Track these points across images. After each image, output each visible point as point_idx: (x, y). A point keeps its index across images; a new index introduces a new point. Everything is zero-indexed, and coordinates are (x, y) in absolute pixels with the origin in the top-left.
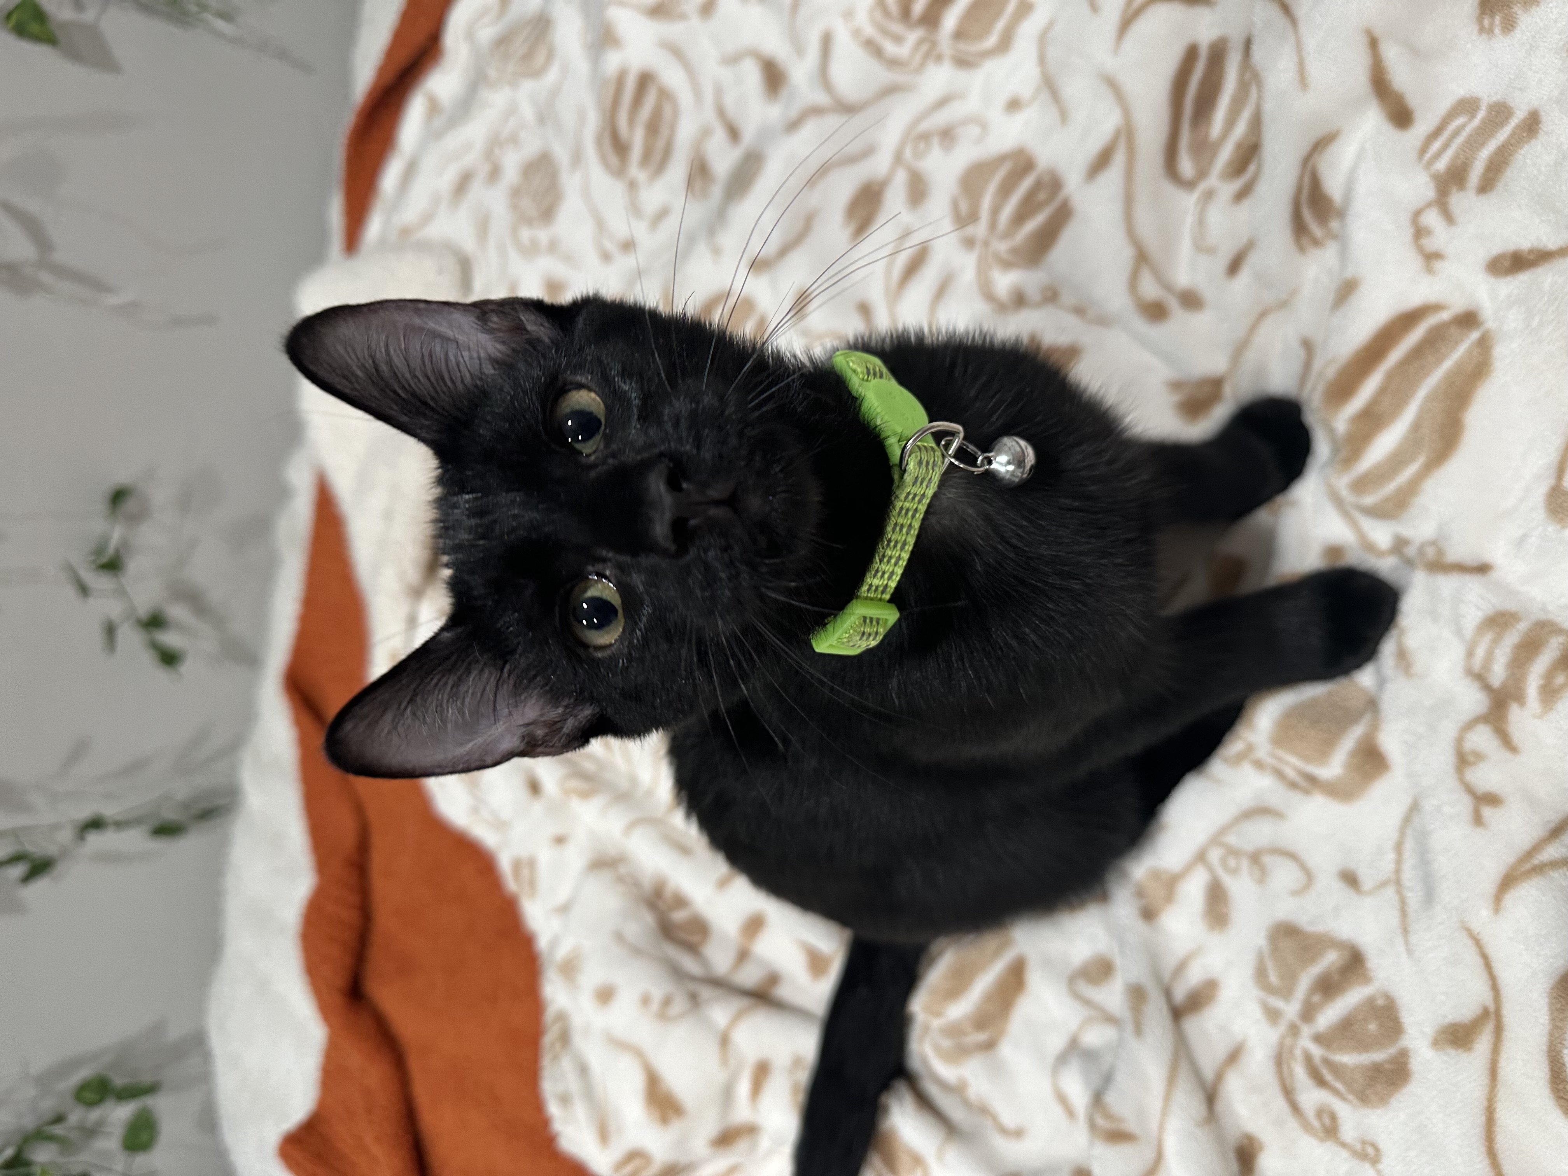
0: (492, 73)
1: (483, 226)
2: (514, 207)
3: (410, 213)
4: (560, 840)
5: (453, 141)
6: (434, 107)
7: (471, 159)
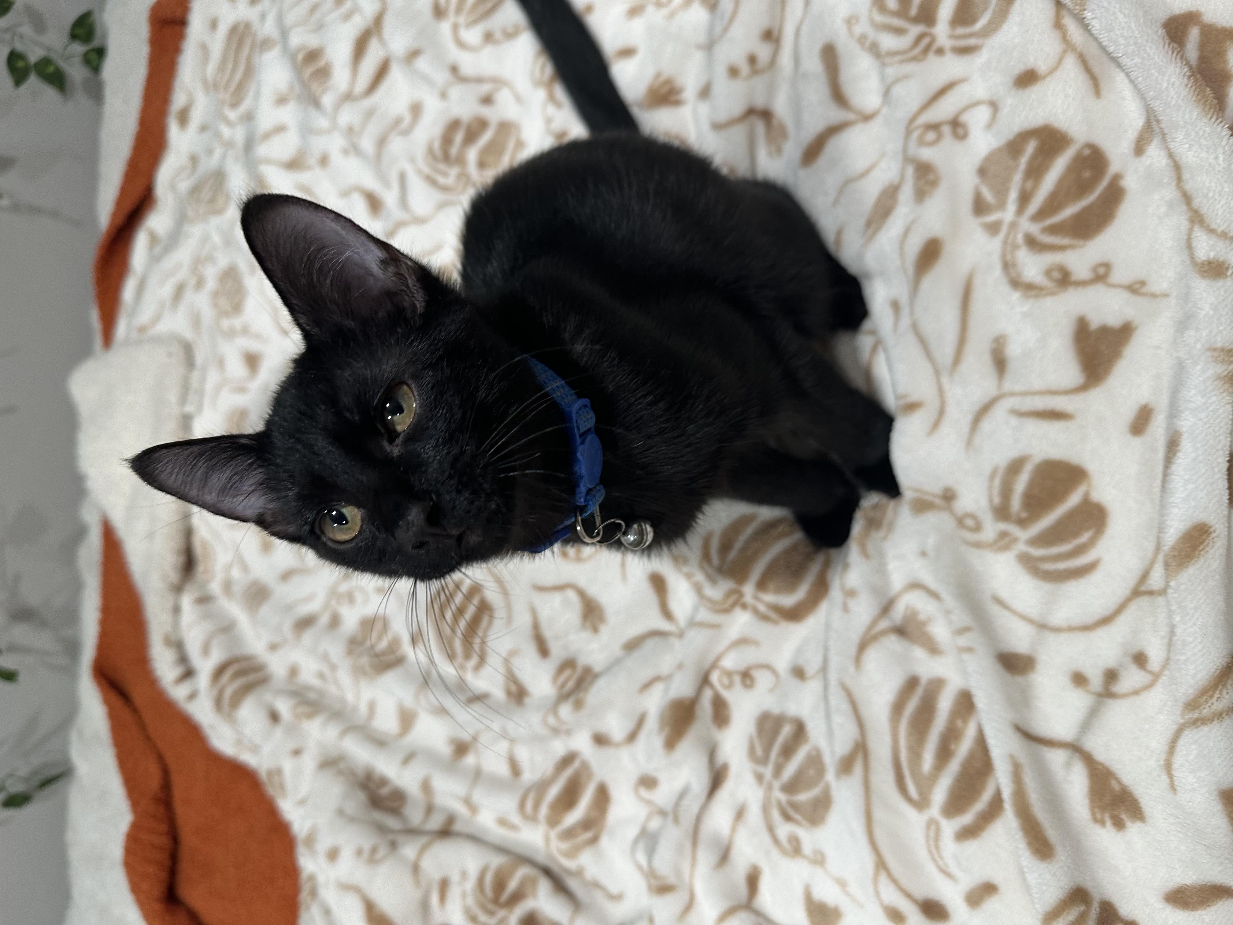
0: (190, 213)
1: (196, 321)
2: (216, 305)
3: (144, 316)
4: (297, 752)
5: (167, 263)
6: (154, 239)
7: (182, 275)
